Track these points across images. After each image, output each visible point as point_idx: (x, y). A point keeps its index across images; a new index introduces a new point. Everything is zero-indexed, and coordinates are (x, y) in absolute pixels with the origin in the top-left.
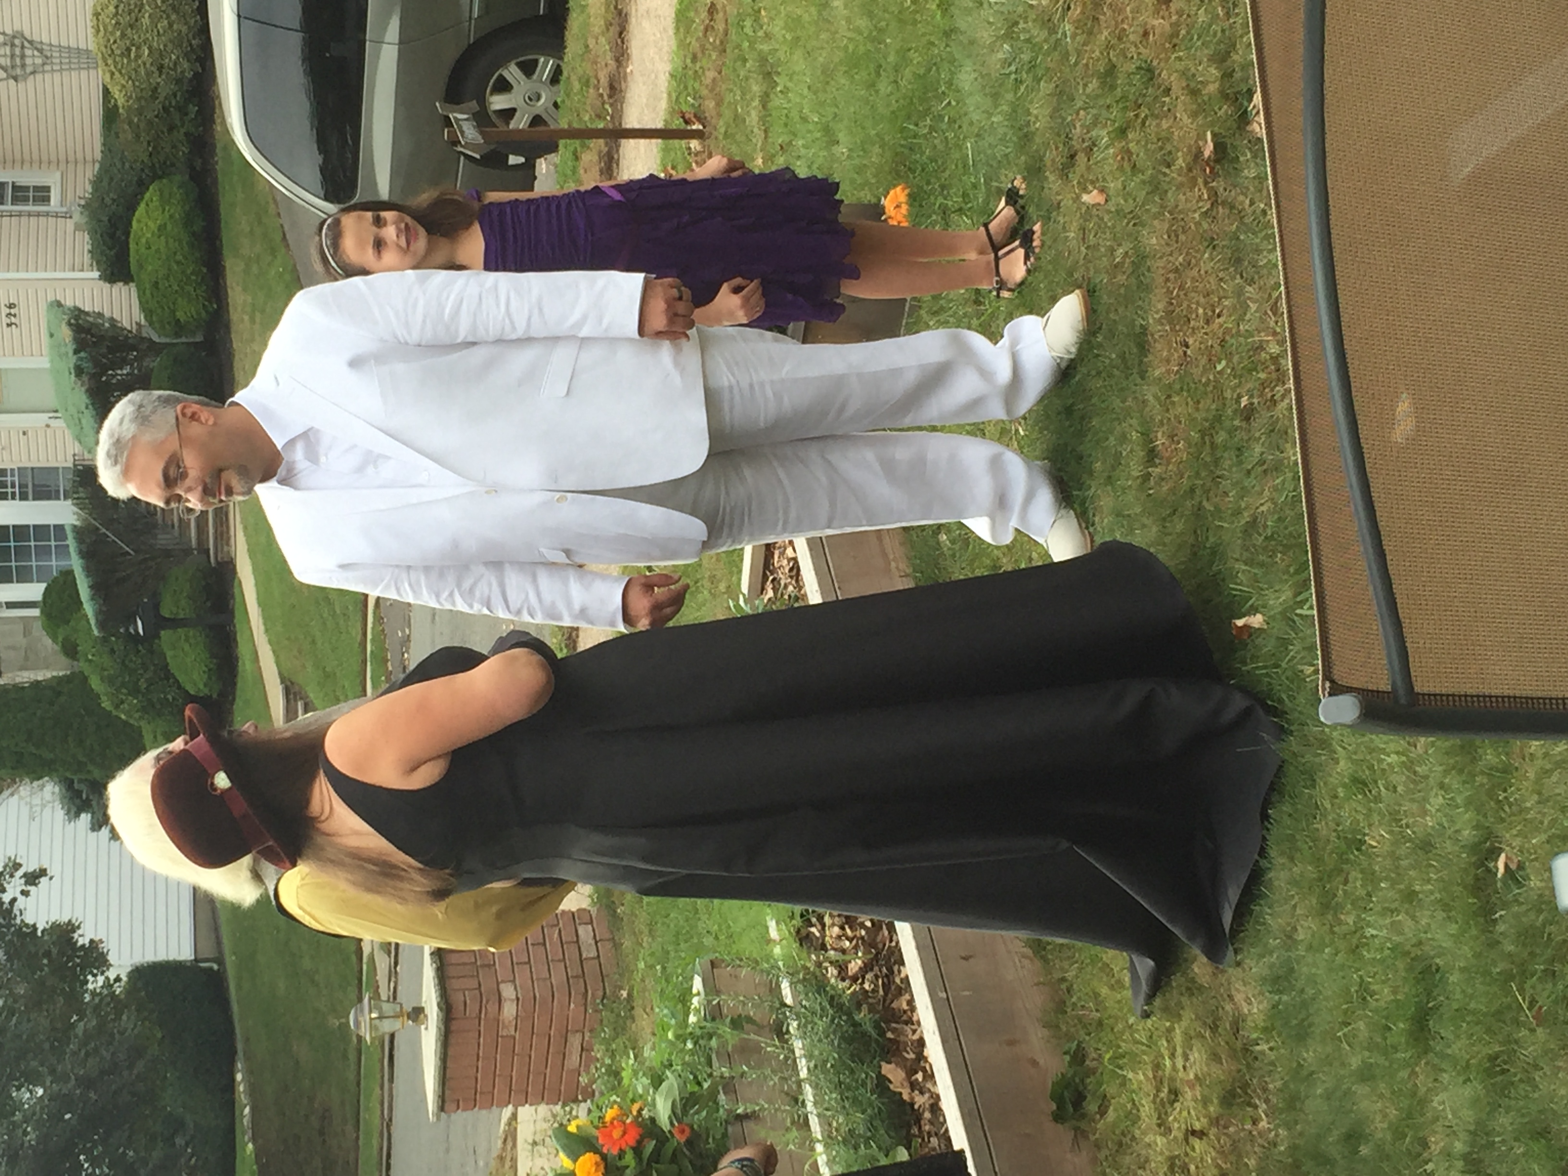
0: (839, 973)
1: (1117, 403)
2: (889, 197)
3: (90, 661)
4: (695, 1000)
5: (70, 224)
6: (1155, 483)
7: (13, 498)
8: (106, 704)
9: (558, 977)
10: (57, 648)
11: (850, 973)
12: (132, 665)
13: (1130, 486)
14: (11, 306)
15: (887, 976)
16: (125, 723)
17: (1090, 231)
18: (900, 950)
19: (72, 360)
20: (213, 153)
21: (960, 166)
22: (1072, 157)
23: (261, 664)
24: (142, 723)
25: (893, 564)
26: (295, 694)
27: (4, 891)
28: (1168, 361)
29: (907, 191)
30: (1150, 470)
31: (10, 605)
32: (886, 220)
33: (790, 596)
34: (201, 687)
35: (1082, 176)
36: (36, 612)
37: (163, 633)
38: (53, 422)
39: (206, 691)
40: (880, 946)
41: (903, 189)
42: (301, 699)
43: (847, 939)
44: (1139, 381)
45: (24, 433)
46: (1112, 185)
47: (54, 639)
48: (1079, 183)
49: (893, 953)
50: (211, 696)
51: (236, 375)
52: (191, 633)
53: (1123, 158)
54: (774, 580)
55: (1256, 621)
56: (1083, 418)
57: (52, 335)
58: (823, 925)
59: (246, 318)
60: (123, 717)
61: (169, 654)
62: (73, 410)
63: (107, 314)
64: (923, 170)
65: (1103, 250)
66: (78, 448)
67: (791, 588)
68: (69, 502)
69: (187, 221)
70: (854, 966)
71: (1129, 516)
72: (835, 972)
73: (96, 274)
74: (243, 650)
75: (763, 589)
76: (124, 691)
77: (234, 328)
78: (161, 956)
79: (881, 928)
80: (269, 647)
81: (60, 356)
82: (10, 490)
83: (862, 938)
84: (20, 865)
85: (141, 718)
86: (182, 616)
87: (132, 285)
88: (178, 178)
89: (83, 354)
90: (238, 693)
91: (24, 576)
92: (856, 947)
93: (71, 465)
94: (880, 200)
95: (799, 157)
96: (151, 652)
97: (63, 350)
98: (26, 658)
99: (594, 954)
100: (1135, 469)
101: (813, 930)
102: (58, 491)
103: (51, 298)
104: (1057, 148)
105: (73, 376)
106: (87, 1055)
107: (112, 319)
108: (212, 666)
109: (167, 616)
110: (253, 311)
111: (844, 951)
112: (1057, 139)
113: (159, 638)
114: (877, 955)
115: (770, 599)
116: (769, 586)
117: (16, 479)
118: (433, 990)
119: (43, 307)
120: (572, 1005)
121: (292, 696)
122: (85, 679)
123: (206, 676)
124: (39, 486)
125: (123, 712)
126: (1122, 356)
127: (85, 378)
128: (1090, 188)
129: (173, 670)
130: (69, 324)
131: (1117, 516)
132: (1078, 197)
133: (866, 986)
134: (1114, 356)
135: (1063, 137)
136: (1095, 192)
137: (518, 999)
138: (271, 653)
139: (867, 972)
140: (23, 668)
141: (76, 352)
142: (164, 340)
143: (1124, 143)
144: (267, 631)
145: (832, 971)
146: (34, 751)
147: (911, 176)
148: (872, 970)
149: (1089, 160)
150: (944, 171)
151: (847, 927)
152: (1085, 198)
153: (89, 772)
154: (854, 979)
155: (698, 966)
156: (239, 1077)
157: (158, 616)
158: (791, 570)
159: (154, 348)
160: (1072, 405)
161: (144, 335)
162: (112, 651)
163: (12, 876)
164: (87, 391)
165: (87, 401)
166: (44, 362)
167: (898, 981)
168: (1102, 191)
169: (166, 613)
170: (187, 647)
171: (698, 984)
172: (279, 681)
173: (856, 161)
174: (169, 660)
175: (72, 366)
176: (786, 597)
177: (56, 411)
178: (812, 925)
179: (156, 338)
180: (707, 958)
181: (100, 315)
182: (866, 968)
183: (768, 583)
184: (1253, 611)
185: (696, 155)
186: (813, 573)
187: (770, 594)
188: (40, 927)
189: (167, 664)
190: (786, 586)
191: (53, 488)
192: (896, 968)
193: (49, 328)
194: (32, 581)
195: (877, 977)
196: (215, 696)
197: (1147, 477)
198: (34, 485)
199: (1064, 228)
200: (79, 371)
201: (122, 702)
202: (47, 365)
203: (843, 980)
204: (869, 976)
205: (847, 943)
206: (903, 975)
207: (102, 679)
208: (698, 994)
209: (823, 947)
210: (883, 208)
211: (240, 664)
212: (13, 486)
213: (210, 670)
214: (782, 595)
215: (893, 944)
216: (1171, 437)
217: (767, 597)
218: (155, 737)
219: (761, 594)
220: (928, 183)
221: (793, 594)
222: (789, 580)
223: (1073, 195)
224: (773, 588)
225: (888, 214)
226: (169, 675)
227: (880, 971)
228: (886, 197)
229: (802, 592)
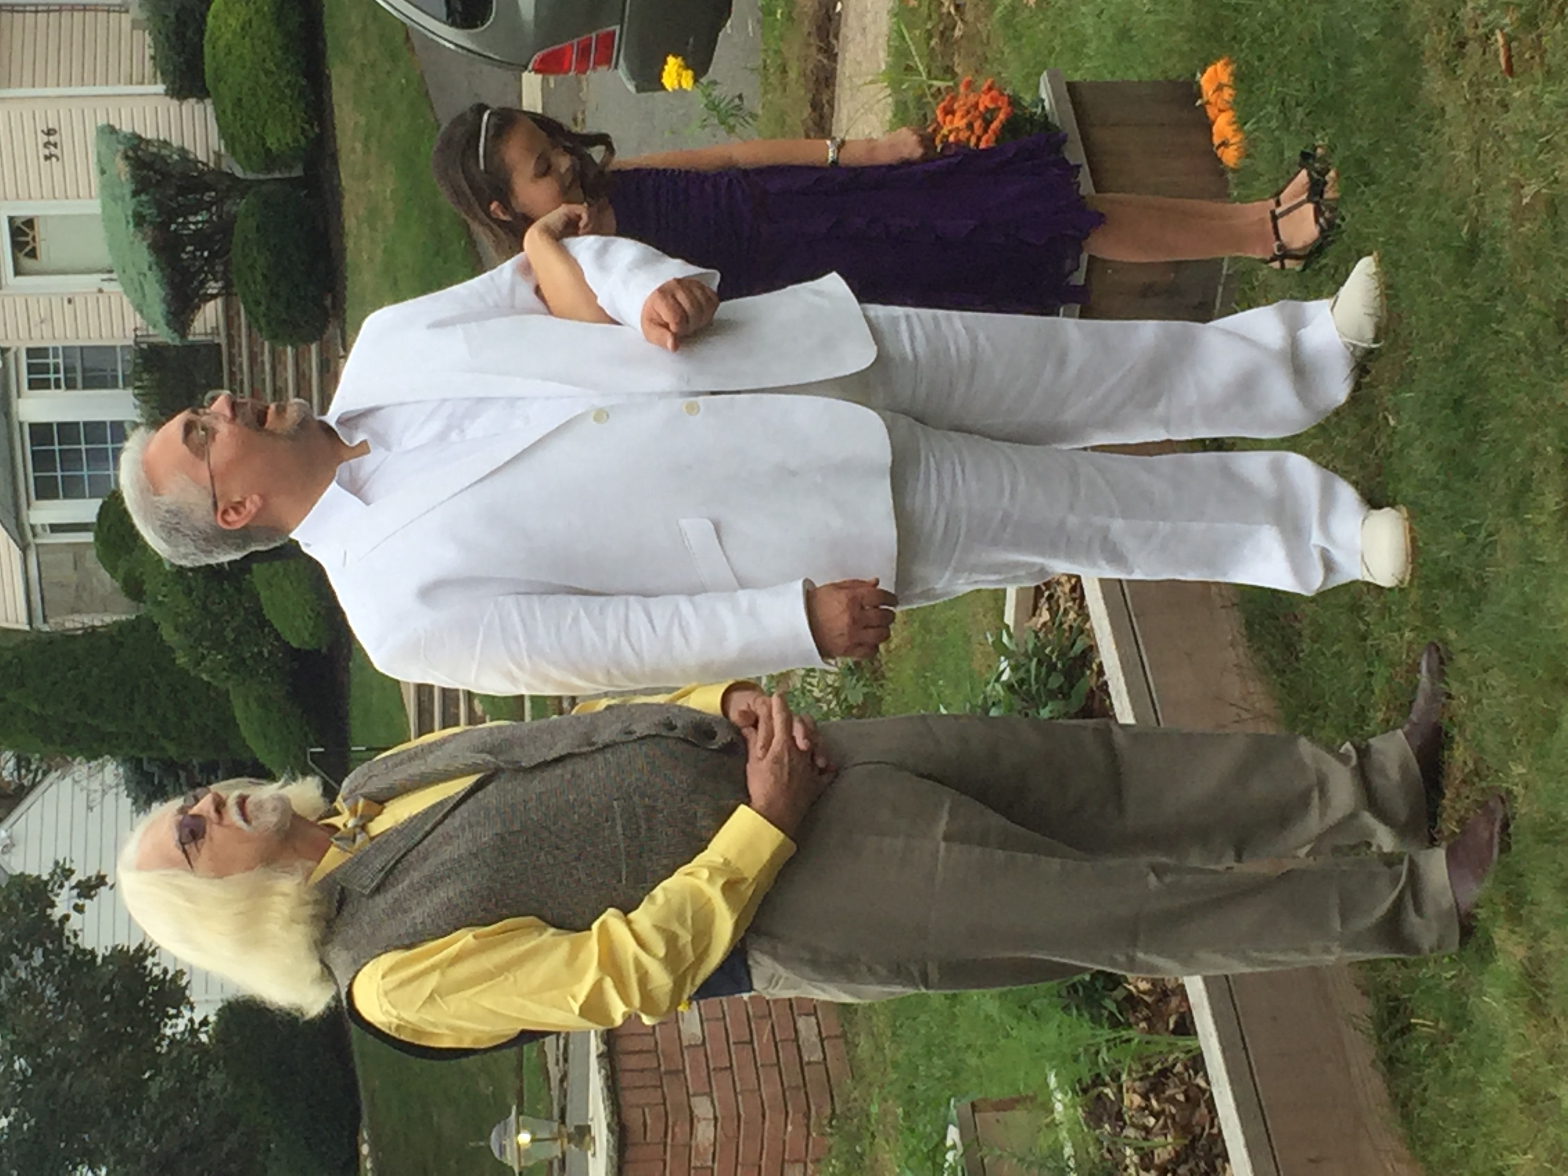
0: (1142, 1159)
1: (1523, 401)
2: (1206, 75)
3: (160, 604)
4: (950, 1156)
5: (126, 20)
7: (58, 386)
8: (182, 660)
9: (770, 1090)
10: (117, 585)
11: (1157, 1161)
12: (215, 608)
13: (1545, 524)
14: (50, 132)
16: (209, 683)
17: (1486, 152)
18: (1223, 1141)
19: (130, 205)
22: (1462, 45)
24: (230, 685)
27: (53, 905)
29: (1229, 69)
31: (56, 528)
32: (1201, 106)
33: (1071, 627)
34: (306, 635)
35: (1476, 74)
36: (88, 537)
37: (254, 566)
38: (106, 287)
39: (314, 644)
40: (1198, 1130)
41: (1227, 65)
43: (1153, 1114)
45: (70, 301)
46: (1517, 94)
47: (113, 573)
48: (1471, 84)
49: (1215, 1143)
50: (319, 651)
51: (347, 225)
52: (291, 567)
53: (1532, 58)
54: (1051, 597)
56: (1477, 415)
57: (103, 172)
58: (1120, 1087)
59: (359, 146)
60: (205, 677)
61: (264, 594)
62: (132, 272)
63: (176, 143)
64: (1254, 41)
65: (1504, 183)
66: (139, 321)
67: (1072, 615)
68: (130, 391)
69: (280, 16)
70: (1162, 1155)
71: (1543, 563)
72: (1136, 1159)
73: (161, 88)
75: (1036, 607)
76: (206, 644)
77: (342, 159)
79: (1199, 1105)
81: (115, 199)
82: (52, 376)
83: (1173, 1117)
84: (72, 872)
85: (228, 679)
87: (208, 102)
89: (144, 197)
91: (72, 490)
92: (1165, 1126)
93: (131, 343)
94: (1194, 75)
96: (240, 590)
97: (118, 191)
98: (79, 597)
99: (817, 1056)
101: (1107, 1090)
102: (115, 377)
103: (102, 121)
104: (1440, 31)
105: (131, 226)
106: (164, 1124)
107: (183, 151)
110: (367, 138)
111: (1147, 1130)
112: (1440, 18)
113: (250, 572)
114: (1192, 1142)
115: (1045, 624)
116: (1044, 605)
117: (60, 361)
118: (602, 1106)
119: (92, 134)
120: (790, 1128)
122: (155, 627)
123: (311, 623)
124: (92, 370)
125: (204, 670)
126: (1533, 337)
127: (148, 229)
129: (269, 613)
130: (127, 157)
131: (1529, 560)
134: (1521, 334)
135: (1449, 15)
137: (716, 1118)
139: (1180, 1165)
140: (74, 611)
141: (135, 194)
142: (251, 176)
143: (1534, 36)
145: (1131, 1157)
146: (89, 721)
147: (1236, 47)
148: (1186, 1162)
149: (1484, 53)
150: (1282, 45)
151: (1151, 1096)
153: (163, 749)
155: (953, 1112)
156: (365, 1149)
158: (1073, 589)
159: (238, 186)
160: (1463, 397)
161: (225, 168)
162: (189, 591)
163: (61, 886)
164: (149, 246)
165: (152, 259)
166: (94, 207)
170: (287, 586)
171: (953, 1135)
173: (1163, 17)
174: (263, 602)
175: (130, 213)
176: (1066, 626)
177: (111, 272)
178: (1105, 1085)
179: (239, 172)
180: (966, 1102)
181: (166, 144)
182: (1179, 1159)
183: (1043, 600)
186: (1102, 602)
187: (1046, 616)
188: (100, 953)
189: (261, 609)
190: (1066, 611)
191: (109, 374)
192: (1219, 1162)
193: (99, 161)
194: (83, 496)
196: (324, 650)
198: (84, 370)
199: (1450, 143)
200: (139, 220)
201: (203, 657)
202: (98, 210)
204: (1182, 1171)
205: (1152, 1121)
207: (177, 630)
208: (954, 1147)
209: (1119, 1116)
210: (1200, 87)
212: (57, 371)
214: (1061, 624)
215: (1215, 1131)
217: (1042, 620)
218: (247, 704)
219: (1034, 615)
220: (1261, 59)
221: (1075, 625)
222: (1070, 604)
223: (1463, 102)
224: (1049, 609)
225: (1205, 98)
226: (264, 623)
227: (1197, 1165)
228: (1203, 72)
229: (1088, 626)
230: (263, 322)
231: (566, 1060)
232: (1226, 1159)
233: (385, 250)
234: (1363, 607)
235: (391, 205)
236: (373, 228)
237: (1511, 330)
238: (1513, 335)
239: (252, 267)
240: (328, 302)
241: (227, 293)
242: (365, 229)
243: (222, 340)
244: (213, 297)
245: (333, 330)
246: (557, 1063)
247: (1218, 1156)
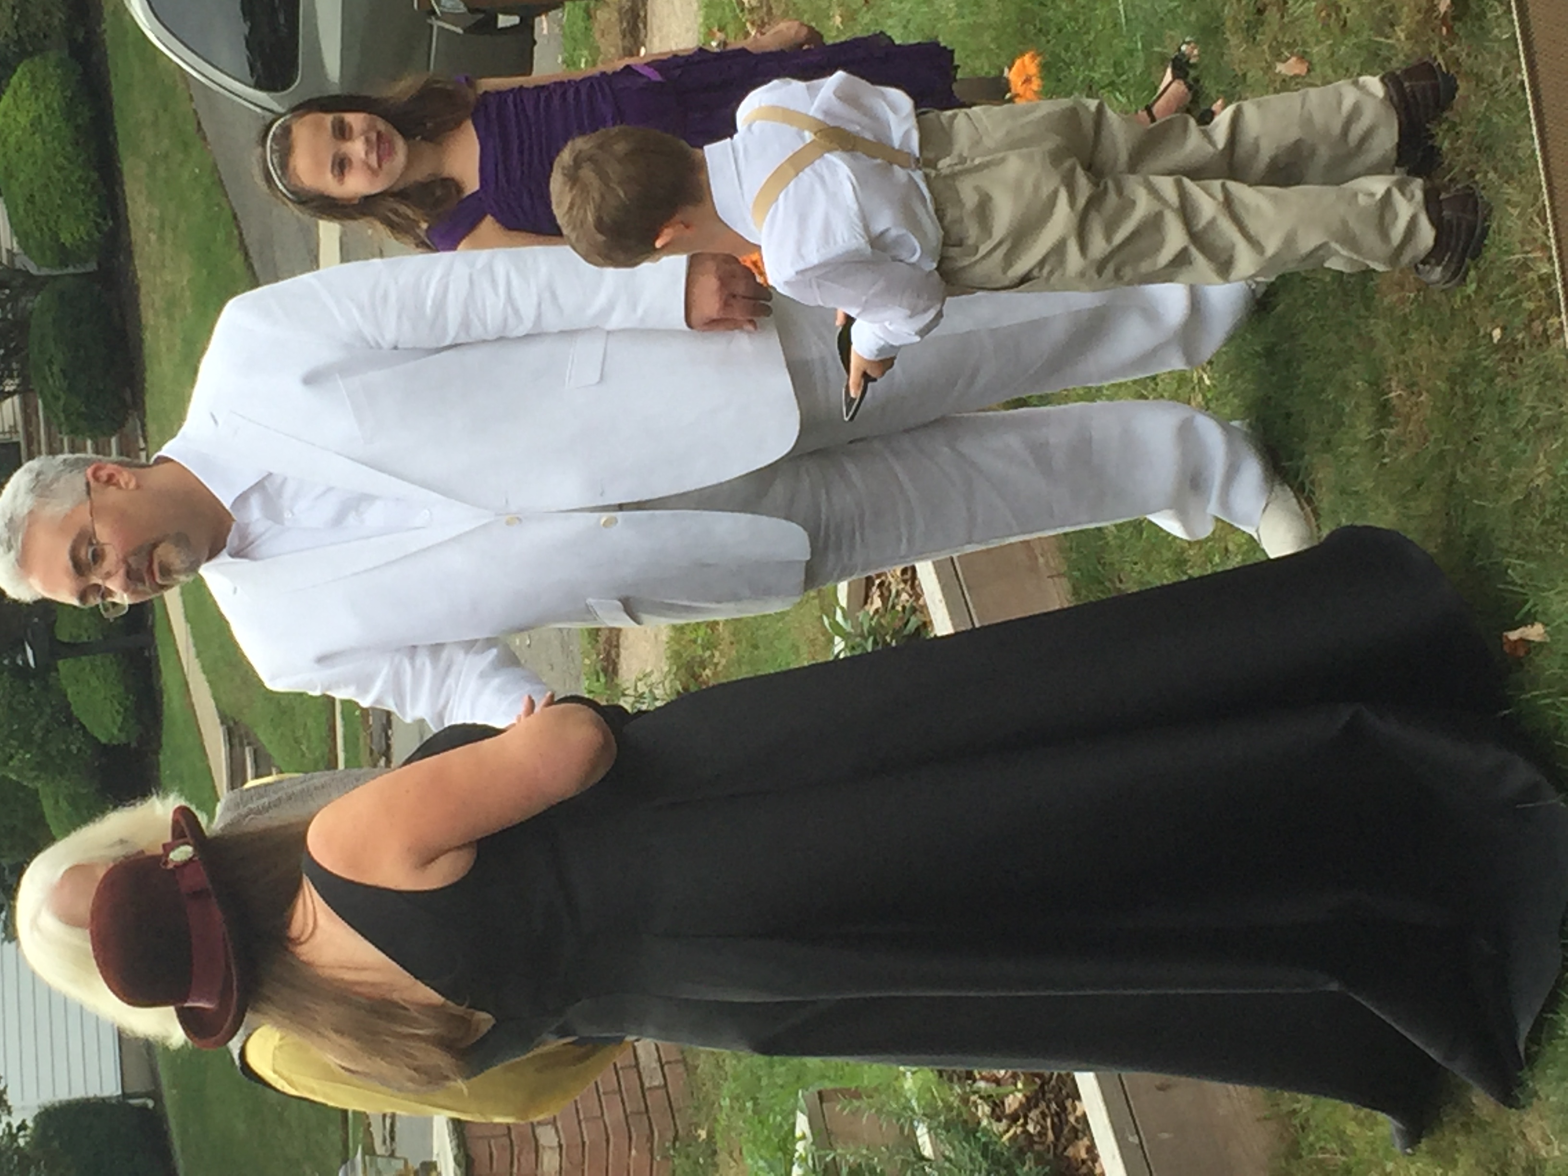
0: (993, 1110)
2: (1014, 69)
4: (800, 1147)
6: (1391, 449)
9: (613, 1115)
11: (1008, 1111)
12: (21, 707)
13: (1356, 454)
15: (1058, 1114)
16: (17, 784)
18: (1073, 1079)
20: (99, 20)
21: (1109, 25)
22: (1260, 12)
23: (194, 700)
24: (39, 785)
25: (1041, 560)
26: (240, 737)
28: (1402, 287)
29: (1038, 60)
30: (1382, 431)
33: (904, 607)
34: (115, 732)
35: (1275, 38)
37: (60, 663)
39: (123, 738)
41: (1033, 58)
42: (249, 744)
44: (1363, 312)
46: (1316, 50)
48: (1270, 47)
49: (1065, 1084)
50: (128, 745)
51: (143, 315)
52: (98, 663)
53: (1329, 15)
54: (881, 584)
55: (1535, 632)
56: (1288, 363)
59: (153, 237)
60: (13, 777)
61: (71, 690)
64: (1060, 31)
67: (904, 596)
69: (69, 114)
70: (1013, 1101)
71: (1356, 492)
72: (987, 1109)
74: (168, 679)
75: (867, 598)
76: (14, 743)
77: (137, 250)
78: (78, 1093)
80: (203, 677)
85: (37, 778)
86: (85, 639)
88: (53, 56)
90: (164, 739)
94: (1002, 72)
95: (890, 15)
96: (46, 688)
99: (658, 1081)
100: (1364, 431)
108: (128, 703)
109: (66, 639)
110: (162, 227)
111: (998, 1082)
113: (57, 670)
114: (1042, 1086)
115: (877, 611)
116: (875, 592)
118: (447, 1139)
120: (633, 1152)
121: (236, 741)
123: (119, 719)
125: (12, 770)
128: (1287, 54)
129: (77, 712)
131: (1343, 492)
132: (1270, 67)
133: (1030, 1128)
136: (1293, 59)
137: (560, 1146)
138: (206, 684)
139: (1030, 1110)
142: (45, 271)
144: (198, 655)
145: (983, 1110)
147: (1043, 40)
148: (1036, 1106)
149: (1282, 17)
150: (1087, 33)
152: (1280, 68)
154: (1014, 1118)
155: (802, 1102)
157: (53, 640)
158: (904, 572)
159: (31, 283)
161: (18, 265)
167: (1072, 1119)
168: (1303, 57)
169: (63, 636)
170: (94, 682)
171: (802, 1124)
172: (218, 721)
173: (970, 20)
174: (70, 698)
176: (899, 608)
179: (34, 271)
180: (813, 1090)
182: (1029, 1104)
183: (874, 589)
184: (1529, 619)
185: (752, 10)
187: (877, 603)
189: (69, 706)
190: (898, 594)
192: (1068, 1103)
195: (1044, 1116)
196: (134, 744)
197: (1379, 441)
201: (11, 757)
203: (999, 1120)
204: (1034, 1114)
206: (1079, 1113)
208: (804, 1137)
210: (1007, 81)
211: (165, 699)
213: (126, 710)
214: (893, 607)
216: (1411, 386)
217: (875, 607)
218: (57, 802)
219: (866, 603)
220: (1067, 49)
221: (908, 605)
222: (902, 586)
223: (1264, 64)
224: (881, 596)
225: (1013, 91)
226: (70, 719)
227: (1048, 1107)
228: (1010, 69)
229: (921, 602)
230: (62, 417)
231: (392, 1139)
232: (1078, 1097)
233: (184, 340)
234: (1186, 561)
235: (188, 293)
236: (170, 317)
237: (1319, 276)
238: (1321, 280)
239: (50, 362)
240: (128, 396)
241: (24, 391)
242: (165, 321)
243: (20, 438)
244: (10, 394)
245: (133, 422)
246: (384, 1142)
247: (1068, 1096)
